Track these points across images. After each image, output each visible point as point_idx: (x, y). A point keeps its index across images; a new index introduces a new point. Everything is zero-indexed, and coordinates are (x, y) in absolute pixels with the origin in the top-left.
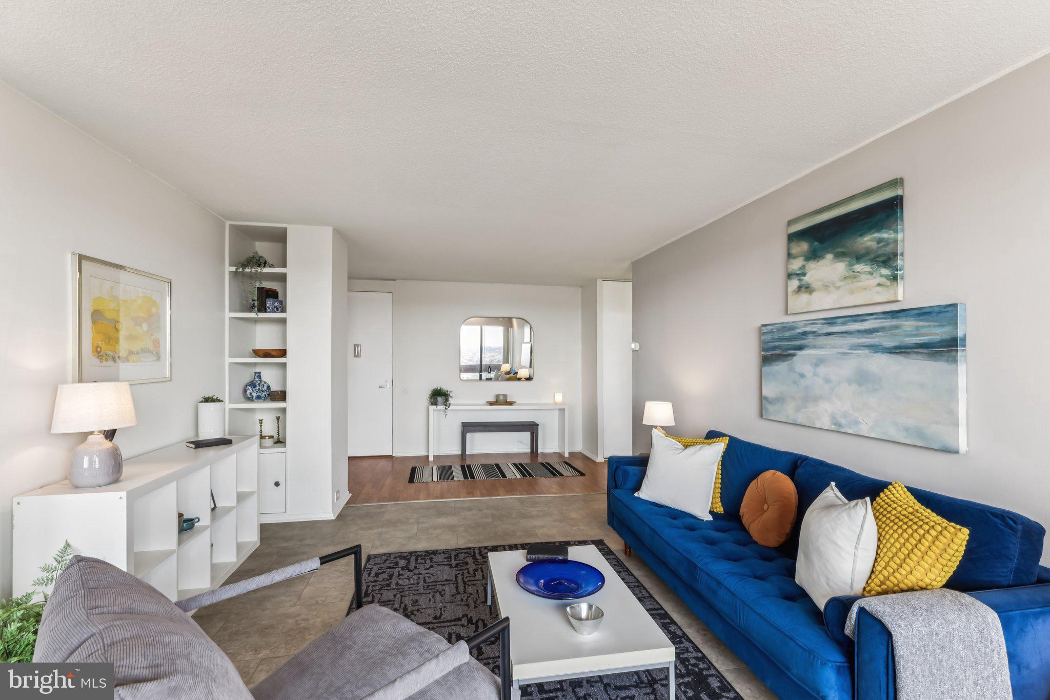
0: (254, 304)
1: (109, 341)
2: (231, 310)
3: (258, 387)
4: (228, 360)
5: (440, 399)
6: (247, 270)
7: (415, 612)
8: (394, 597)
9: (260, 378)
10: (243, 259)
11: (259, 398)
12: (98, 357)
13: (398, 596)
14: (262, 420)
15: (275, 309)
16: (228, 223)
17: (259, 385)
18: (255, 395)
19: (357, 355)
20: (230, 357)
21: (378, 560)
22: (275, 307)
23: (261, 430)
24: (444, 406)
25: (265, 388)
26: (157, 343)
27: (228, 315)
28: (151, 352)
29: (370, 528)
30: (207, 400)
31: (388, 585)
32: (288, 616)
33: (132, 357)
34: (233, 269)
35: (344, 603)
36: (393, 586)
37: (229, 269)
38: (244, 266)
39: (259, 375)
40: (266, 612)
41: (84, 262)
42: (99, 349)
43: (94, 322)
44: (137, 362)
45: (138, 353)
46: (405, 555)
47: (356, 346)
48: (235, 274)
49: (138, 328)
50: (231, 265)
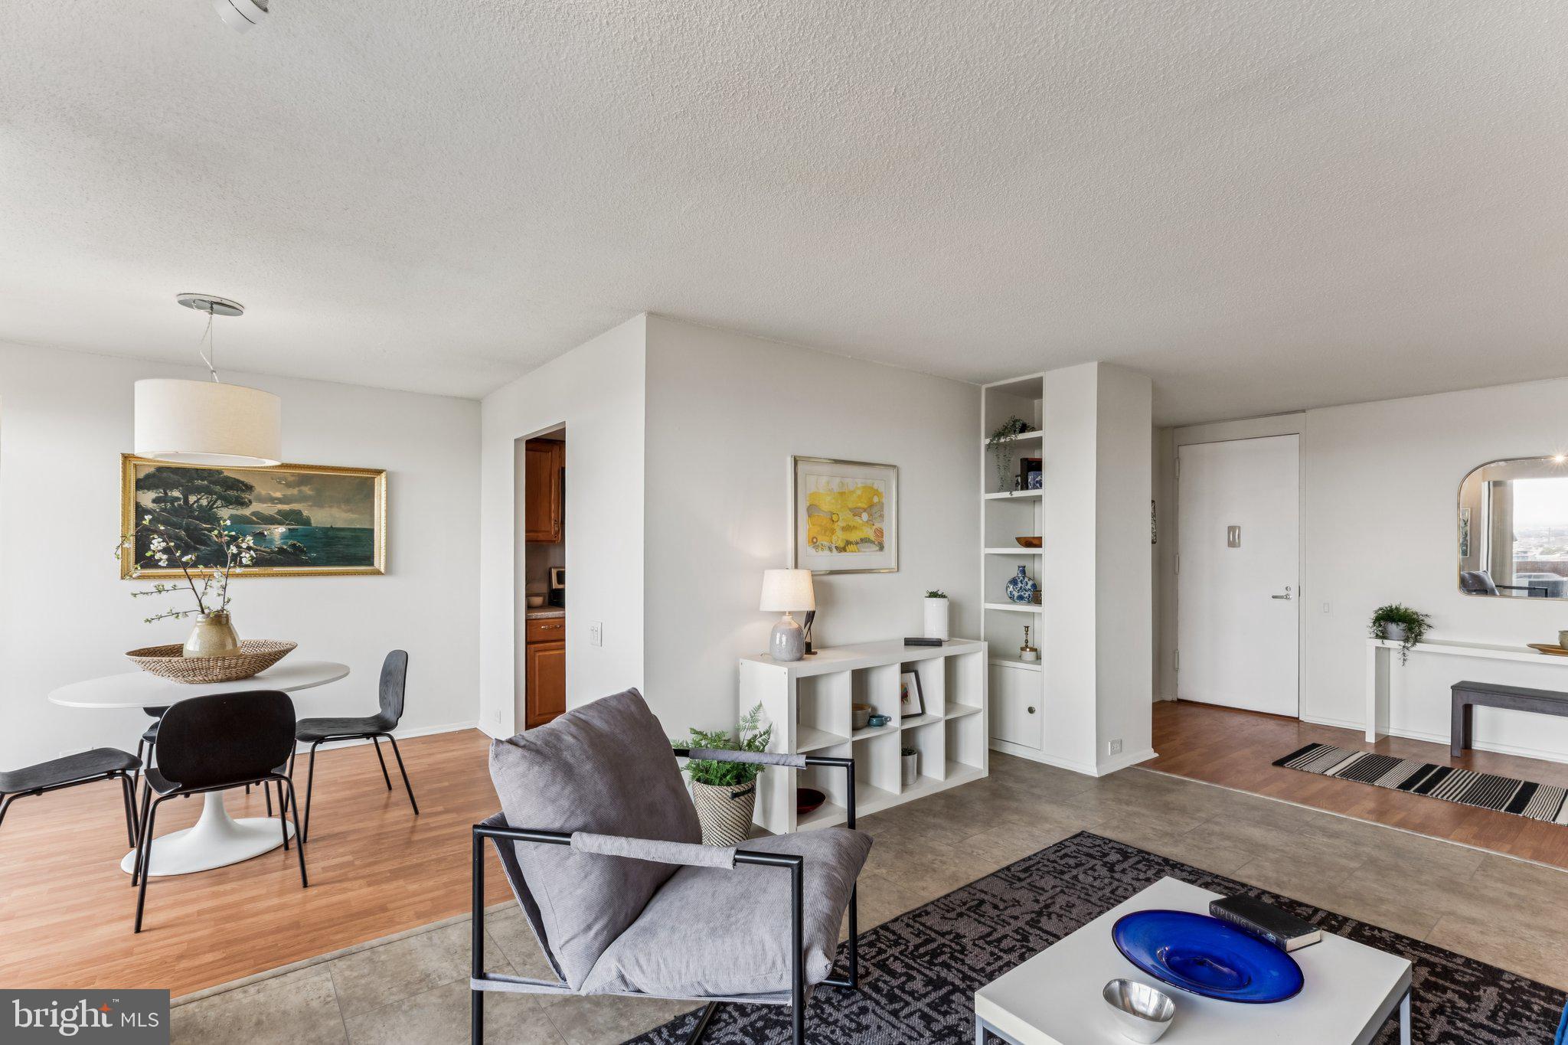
0: (1017, 481)
1: (825, 532)
2: (987, 491)
3: (1020, 585)
4: (985, 551)
5: (1394, 628)
6: (1002, 440)
7: (1054, 916)
8: (1052, 889)
9: (1025, 574)
10: (999, 427)
11: (1021, 598)
12: (814, 547)
13: (1058, 889)
14: (1028, 627)
15: (1038, 485)
16: (984, 388)
17: (1021, 582)
18: (1016, 594)
19: (1232, 544)
20: (986, 547)
21: (1088, 842)
22: (1037, 482)
23: (1027, 640)
24: (1402, 643)
25: (1029, 587)
26: (880, 533)
27: (984, 496)
28: (873, 542)
29: (1128, 803)
30: (934, 595)
31: (1062, 873)
32: (933, 851)
33: (851, 547)
34: (988, 441)
35: (996, 866)
36: (1066, 877)
37: (985, 441)
38: (999, 435)
39: (1023, 570)
40: (923, 839)
41: (800, 466)
42: (815, 540)
43: (810, 516)
44: (855, 552)
45: (857, 543)
46: (1130, 851)
47: (1232, 529)
48: (989, 447)
49: (857, 518)
50: (986, 437)
